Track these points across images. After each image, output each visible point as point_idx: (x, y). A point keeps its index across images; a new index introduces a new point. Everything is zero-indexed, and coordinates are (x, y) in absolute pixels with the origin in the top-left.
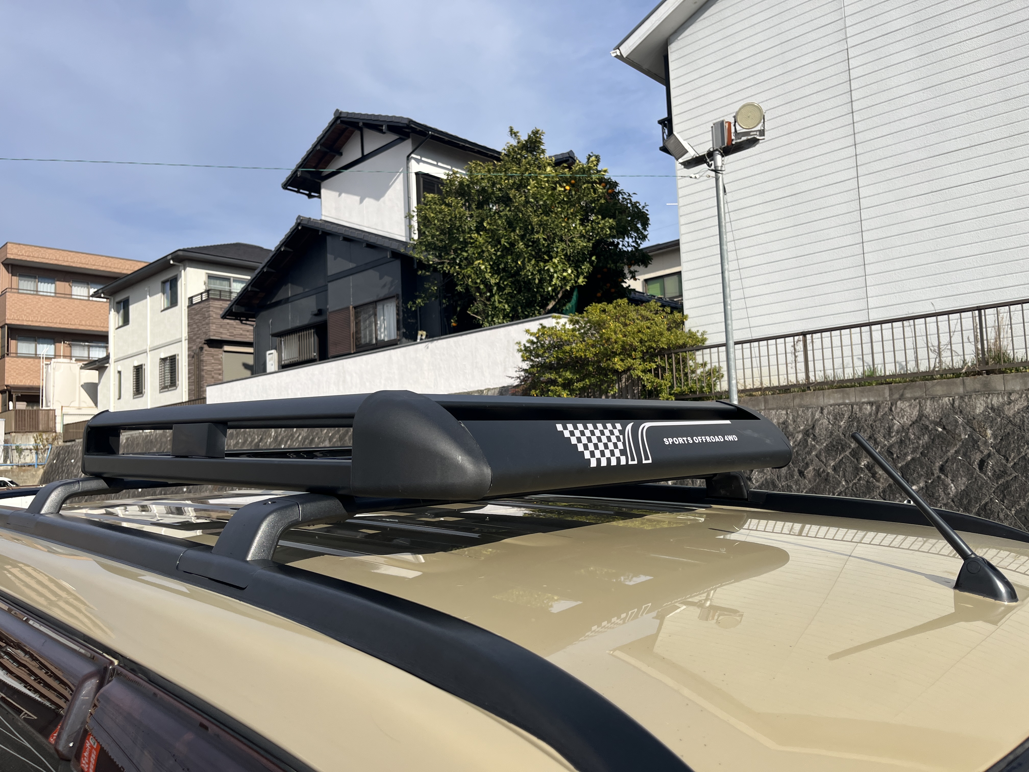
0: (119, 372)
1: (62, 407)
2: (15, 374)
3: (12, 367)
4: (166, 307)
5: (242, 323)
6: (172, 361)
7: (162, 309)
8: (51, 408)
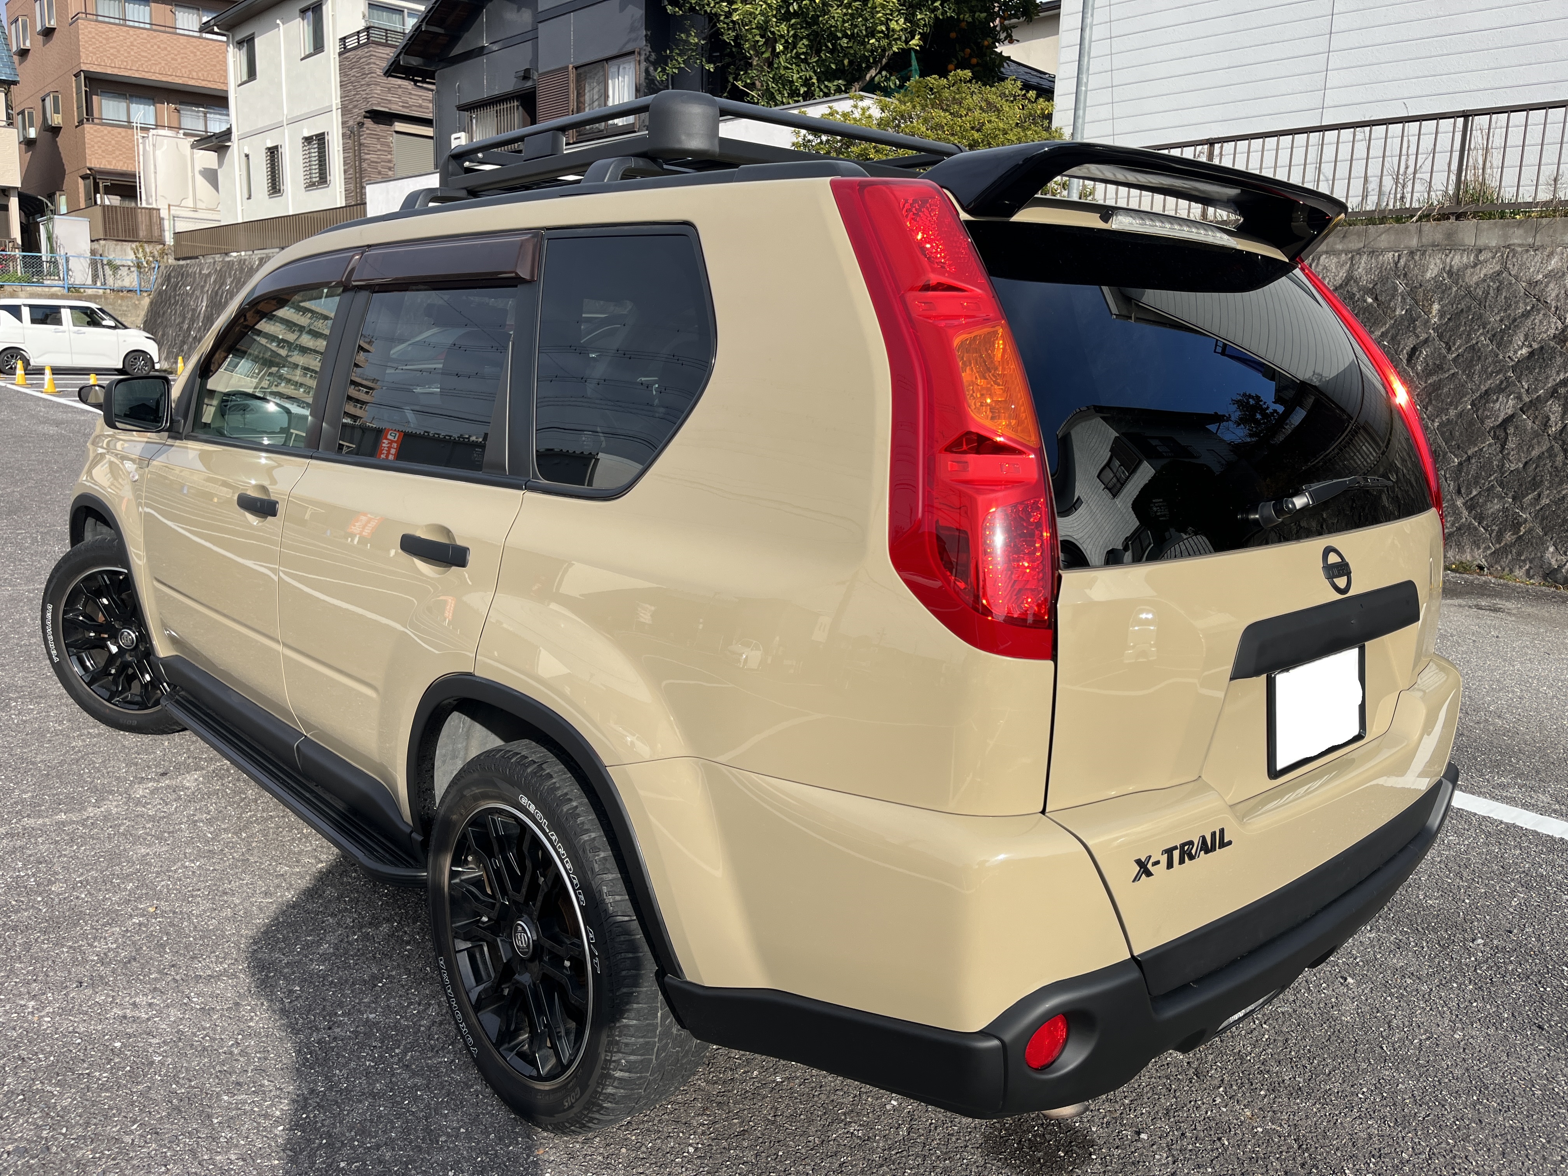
0: (247, 156)
1: (169, 206)
2: (100, 151)
3: (95, 140)
4: (307, 53)
5: (415, 85)
6: (320, 140)
7: (303, 56)
8: (154, 206)
